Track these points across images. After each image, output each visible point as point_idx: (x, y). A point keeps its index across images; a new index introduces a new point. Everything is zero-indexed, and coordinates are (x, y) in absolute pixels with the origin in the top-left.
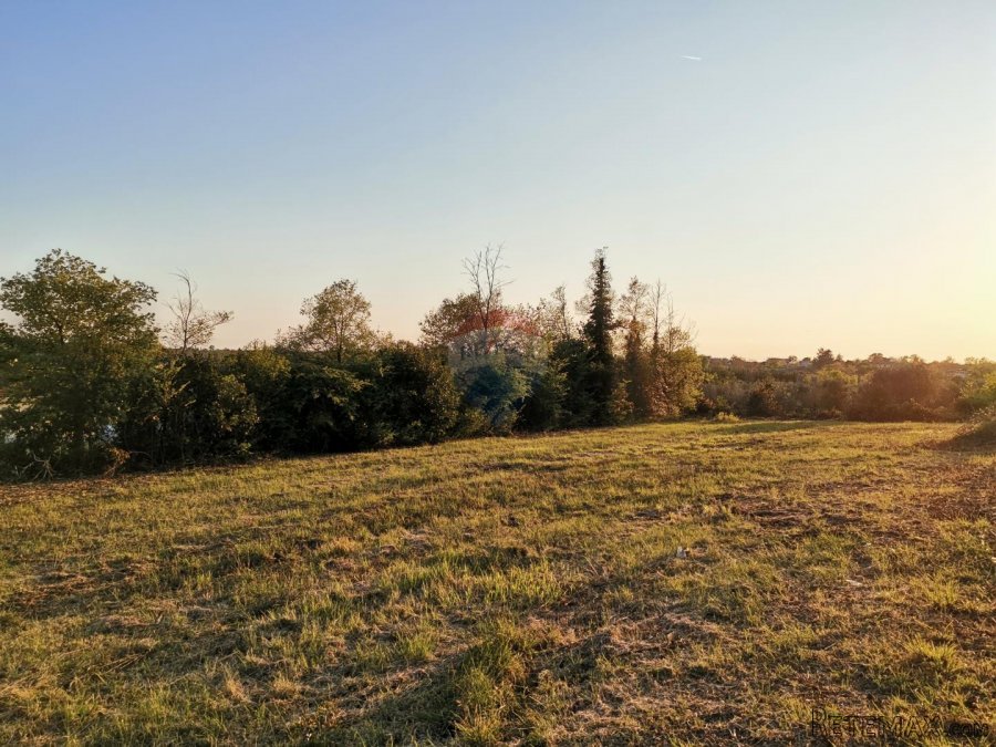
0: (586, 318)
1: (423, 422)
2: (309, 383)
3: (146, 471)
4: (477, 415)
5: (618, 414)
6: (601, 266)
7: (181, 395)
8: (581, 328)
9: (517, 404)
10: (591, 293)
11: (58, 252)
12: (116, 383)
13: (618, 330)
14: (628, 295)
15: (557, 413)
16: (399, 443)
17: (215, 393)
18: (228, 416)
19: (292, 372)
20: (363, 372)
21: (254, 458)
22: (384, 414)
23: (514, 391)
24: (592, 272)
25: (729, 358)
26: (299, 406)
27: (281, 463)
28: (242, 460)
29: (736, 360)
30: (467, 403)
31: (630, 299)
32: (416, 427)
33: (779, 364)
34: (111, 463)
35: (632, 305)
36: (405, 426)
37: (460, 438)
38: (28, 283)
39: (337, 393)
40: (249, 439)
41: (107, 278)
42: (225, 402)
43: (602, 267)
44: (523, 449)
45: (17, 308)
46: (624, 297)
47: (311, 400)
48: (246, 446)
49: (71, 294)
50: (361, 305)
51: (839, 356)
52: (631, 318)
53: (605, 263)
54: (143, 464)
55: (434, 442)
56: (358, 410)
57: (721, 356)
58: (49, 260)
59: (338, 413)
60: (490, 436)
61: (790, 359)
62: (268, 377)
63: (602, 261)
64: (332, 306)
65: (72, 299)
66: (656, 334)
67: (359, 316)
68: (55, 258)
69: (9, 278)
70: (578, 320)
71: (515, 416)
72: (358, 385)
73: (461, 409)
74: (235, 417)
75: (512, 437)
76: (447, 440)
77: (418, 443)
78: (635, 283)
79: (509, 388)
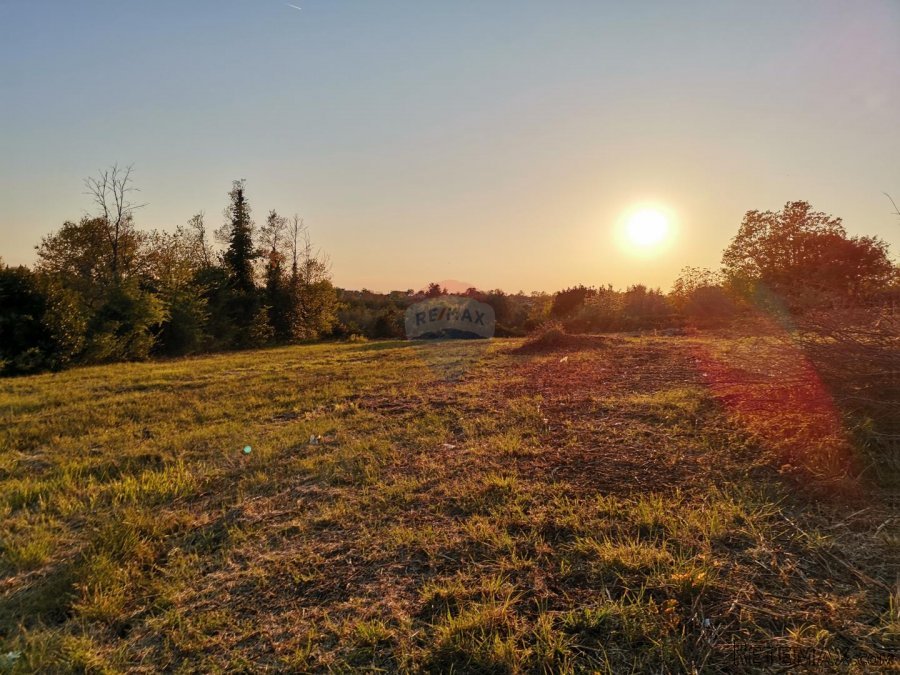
0: (226, 247)
1: (41, 348)
4: (107, 340)
5: (260, 338)
6: (239, 196)
8: (221, 256)
9: (154, 329)
10: (230, 222)
13: (259, 260)
14: (267, 227)
15: (199, 338)
16: (12, 372)
23: (150, 316)
24: (230, 202)
25: (360, 290)
29: (366, 292)
30: (96, 327)
31: (269, 231)
32: (33, 355)
33: (401, 296)
35: (272, 237)
36: (19, 353)
37: (88, 364)
43: (241, 199)
44: (161, 372)
46: (263, 229)
51: (445, 290)
52: (271, 249)
53: (243, 195)
55: (56, 369)
57: (353, 289)
60: (124, 361)
61: (410, 292)
63: (240, 193)
66: (295, 264)
70: (217, 248)
71: (151, 340)
73: (88, 335)
75: (150, 362)
76: (72, 366)
77: (36, 370)
78: (274, 216)
79: (144, 313)
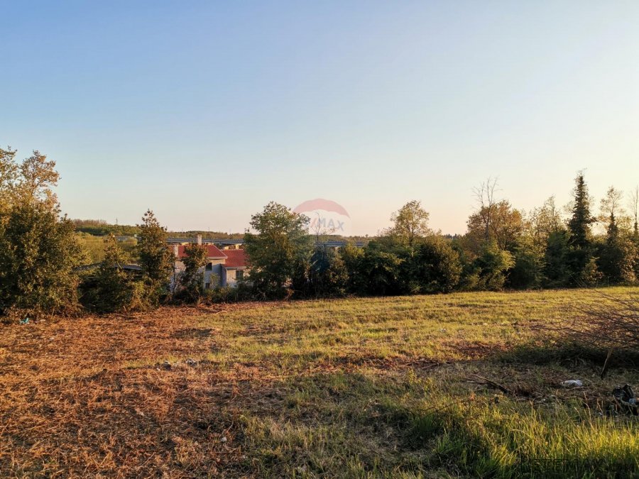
0: (570, 216)
1: (438, 281)
2: (374, 260)
3: (301, 299)
4: (474, 278)
5: (590, 280)
6: (581, 181)
7: (314, 266)
9: (504, 272)
10: (574, 199)
11: (272, 203)
12: (289, 262)
13: (594, 224)
14: (606, 199)
15: (538, 279)
16: (423, 292)
17: (329, 265)
18: (334, 275)
19: (366, 255)
20: (402, 255)
21: (346, 296)
22: (415, 277)
23: (501, 264)
24: (575, 185)
26: (369, 272)
27: (358, 299)
28: (340, 296)
30: (468, 271)
31: (607, 202)
32: (434, 284)
34: (287, 295)
35: (610, 205)
36: (427, 283)
37: (463, 291)
38: (261, 217)
39: (388, 265)
40: (345, 287)
41: (291, 212)
42: (333, 269)
45: (257, 228)
46: (603, 201)
47: (374, 268)
48: (343, 290)
49: (277, 221)
50: (424, 215)
52: (610, 214)
53: (584, 179)
54: (301, 297)
55: (446, 292)
56: (400, 274)
58: (269, 206)
59: (389, 276)
60: (484, 290)
62: (353, 257)
63: (581, 178)
64: (406, 216)
65: (278, 223)
66: (636, 224)
67: (421, 221)
68: (271, 205)
69: (255, 215)
71: (503, 279)
72: (398, 261)
73: (463, 275)
74: (337, 277)
75: (501, 292)
76: (454, 292)
77: (435, 292)
78: (612, 190)
79: (500, 262)
